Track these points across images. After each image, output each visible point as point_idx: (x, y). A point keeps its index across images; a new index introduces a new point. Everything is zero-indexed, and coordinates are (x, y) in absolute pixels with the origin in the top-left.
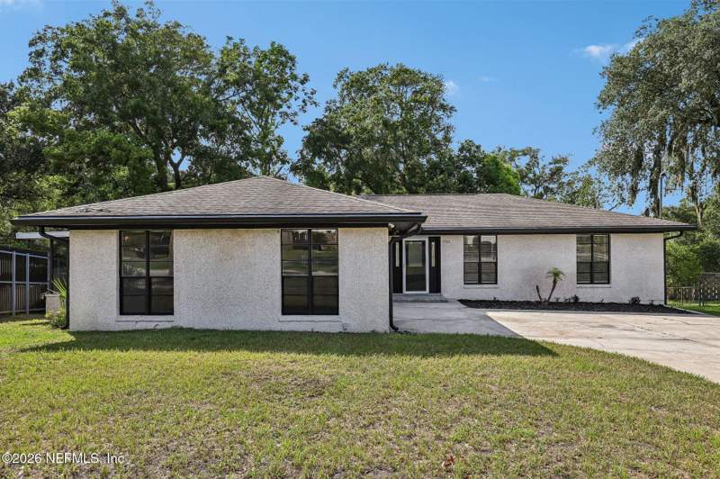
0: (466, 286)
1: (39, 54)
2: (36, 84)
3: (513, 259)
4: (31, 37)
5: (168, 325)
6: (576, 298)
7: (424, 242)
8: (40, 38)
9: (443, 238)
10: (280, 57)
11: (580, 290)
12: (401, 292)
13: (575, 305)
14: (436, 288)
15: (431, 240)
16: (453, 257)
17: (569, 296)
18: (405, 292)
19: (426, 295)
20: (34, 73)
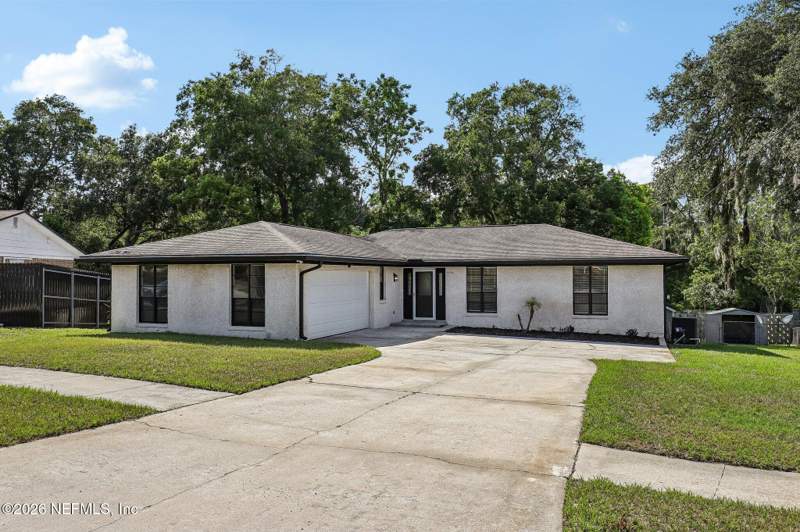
0: (470, 314)
1: (184, 107)
2: (183, 132)
3: (511, 288)
4: (179, 92)
5: (164, 330)
6: (572, 329)
7: (431, 273)
8: (185, 92)
9: (448, 269)
10: (390, 89)
11: (577, 321)
12: (412, 318)
13: (569, 334)
14: (441, 315)
15: (438, 271)
16: (457, 287)
17: (564, 326)
18: (415, 318)
19: (433, 321)
20: (180, 123)
